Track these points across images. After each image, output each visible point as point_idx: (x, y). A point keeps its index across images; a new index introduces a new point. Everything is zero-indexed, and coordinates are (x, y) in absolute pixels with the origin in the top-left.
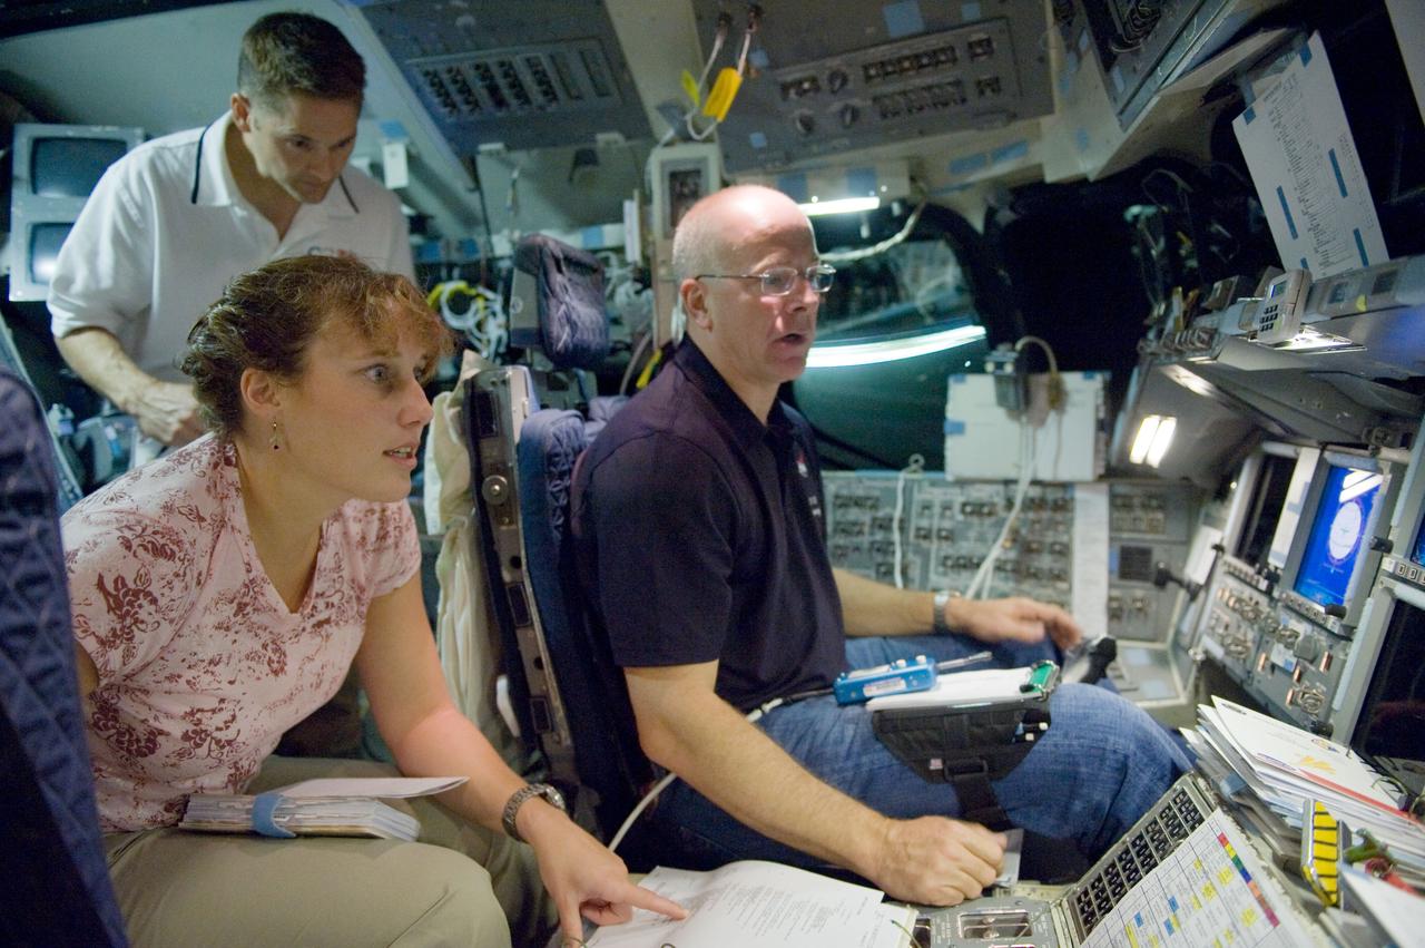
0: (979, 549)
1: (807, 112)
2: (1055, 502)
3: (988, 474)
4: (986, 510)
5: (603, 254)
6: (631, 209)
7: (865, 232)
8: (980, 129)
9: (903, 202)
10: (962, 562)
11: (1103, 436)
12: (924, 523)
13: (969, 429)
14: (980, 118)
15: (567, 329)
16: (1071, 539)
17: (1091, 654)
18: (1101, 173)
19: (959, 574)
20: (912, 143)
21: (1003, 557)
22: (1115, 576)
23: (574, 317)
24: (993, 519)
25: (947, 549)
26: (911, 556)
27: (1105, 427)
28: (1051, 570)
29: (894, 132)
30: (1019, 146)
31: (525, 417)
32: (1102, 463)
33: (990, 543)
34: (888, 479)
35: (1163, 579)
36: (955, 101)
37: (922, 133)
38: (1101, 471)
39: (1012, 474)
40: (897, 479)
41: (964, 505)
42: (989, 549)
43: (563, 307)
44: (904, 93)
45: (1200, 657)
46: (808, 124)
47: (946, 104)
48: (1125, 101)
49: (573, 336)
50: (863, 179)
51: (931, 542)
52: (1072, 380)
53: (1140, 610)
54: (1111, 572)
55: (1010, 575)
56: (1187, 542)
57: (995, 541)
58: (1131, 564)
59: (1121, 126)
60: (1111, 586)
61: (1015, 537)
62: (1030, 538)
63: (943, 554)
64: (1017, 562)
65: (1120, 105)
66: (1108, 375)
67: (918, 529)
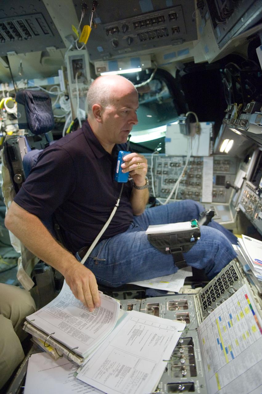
0: (175, 177)
1: (115, 39)
2: (198, 162)
3: (178, 154)
4: (177, 165)
5: (55, 87)
6: (61, 72)
7: (138, 79)
8: (173, 45)
9: (149, 69)
10: (170, 181)
11: (212, 142)
12: (159, 169)
13: (172, 140)
14: (174, 41)
15: (37, 122)
16: (202, 173)
17: (207, 216)
18: (213, 61)
19: (170, 184)
20: (151, 49)
21: (183, 179)
22: (215, 184)
23: (39, 118)
24: (180, 168)
25: (166, 177)
26: (156, 179)
27: (213, 139)
28: (196, 183)
29: (145, 46)
30: (186, 50)
31: (26, 153)
32: (212, 151)
33: (179, 175)
34: (148, 156)
35: (228, 186)
36: (164, 35)
37: (154, 46)
38: (211, 153)
39: (185, 154)
40: (151, 156)
41: (171, 164)
42: (179, 177)
43: (35, 115)
44: (148, 32)
45: (238, 210)
46: (116, 44)
47: (162, 36)
48: (221, 39)
49: (40, 124)
50: (136, 61)
51: (162, 175)
52: (203, 125)
53: (221, 194)
54: (213, 183)
55: (184, 184)
56: (236, 174)
57: (180, 174)
58: (219, 180)
59: (219, 47)
60: (213, 187)
61: (186, 173)
62: (190, 173)
63: (165, 178)
64: (186, 181)
65: (219, 40)
66: (214, 123)
67: (158, 171)
